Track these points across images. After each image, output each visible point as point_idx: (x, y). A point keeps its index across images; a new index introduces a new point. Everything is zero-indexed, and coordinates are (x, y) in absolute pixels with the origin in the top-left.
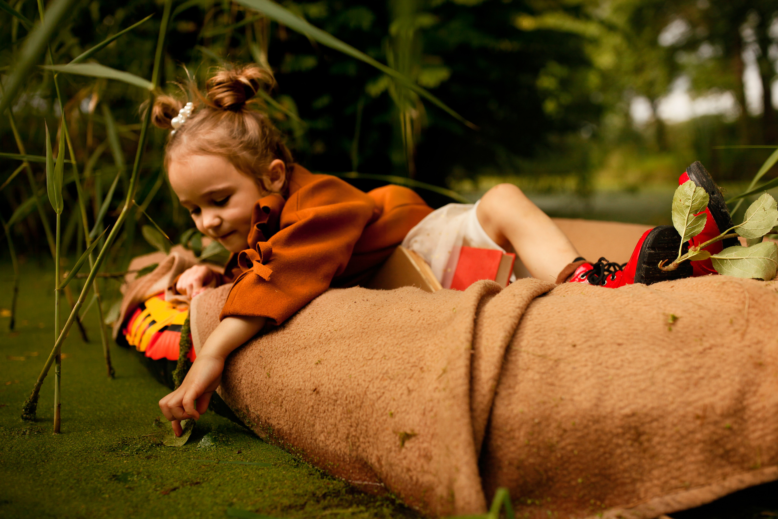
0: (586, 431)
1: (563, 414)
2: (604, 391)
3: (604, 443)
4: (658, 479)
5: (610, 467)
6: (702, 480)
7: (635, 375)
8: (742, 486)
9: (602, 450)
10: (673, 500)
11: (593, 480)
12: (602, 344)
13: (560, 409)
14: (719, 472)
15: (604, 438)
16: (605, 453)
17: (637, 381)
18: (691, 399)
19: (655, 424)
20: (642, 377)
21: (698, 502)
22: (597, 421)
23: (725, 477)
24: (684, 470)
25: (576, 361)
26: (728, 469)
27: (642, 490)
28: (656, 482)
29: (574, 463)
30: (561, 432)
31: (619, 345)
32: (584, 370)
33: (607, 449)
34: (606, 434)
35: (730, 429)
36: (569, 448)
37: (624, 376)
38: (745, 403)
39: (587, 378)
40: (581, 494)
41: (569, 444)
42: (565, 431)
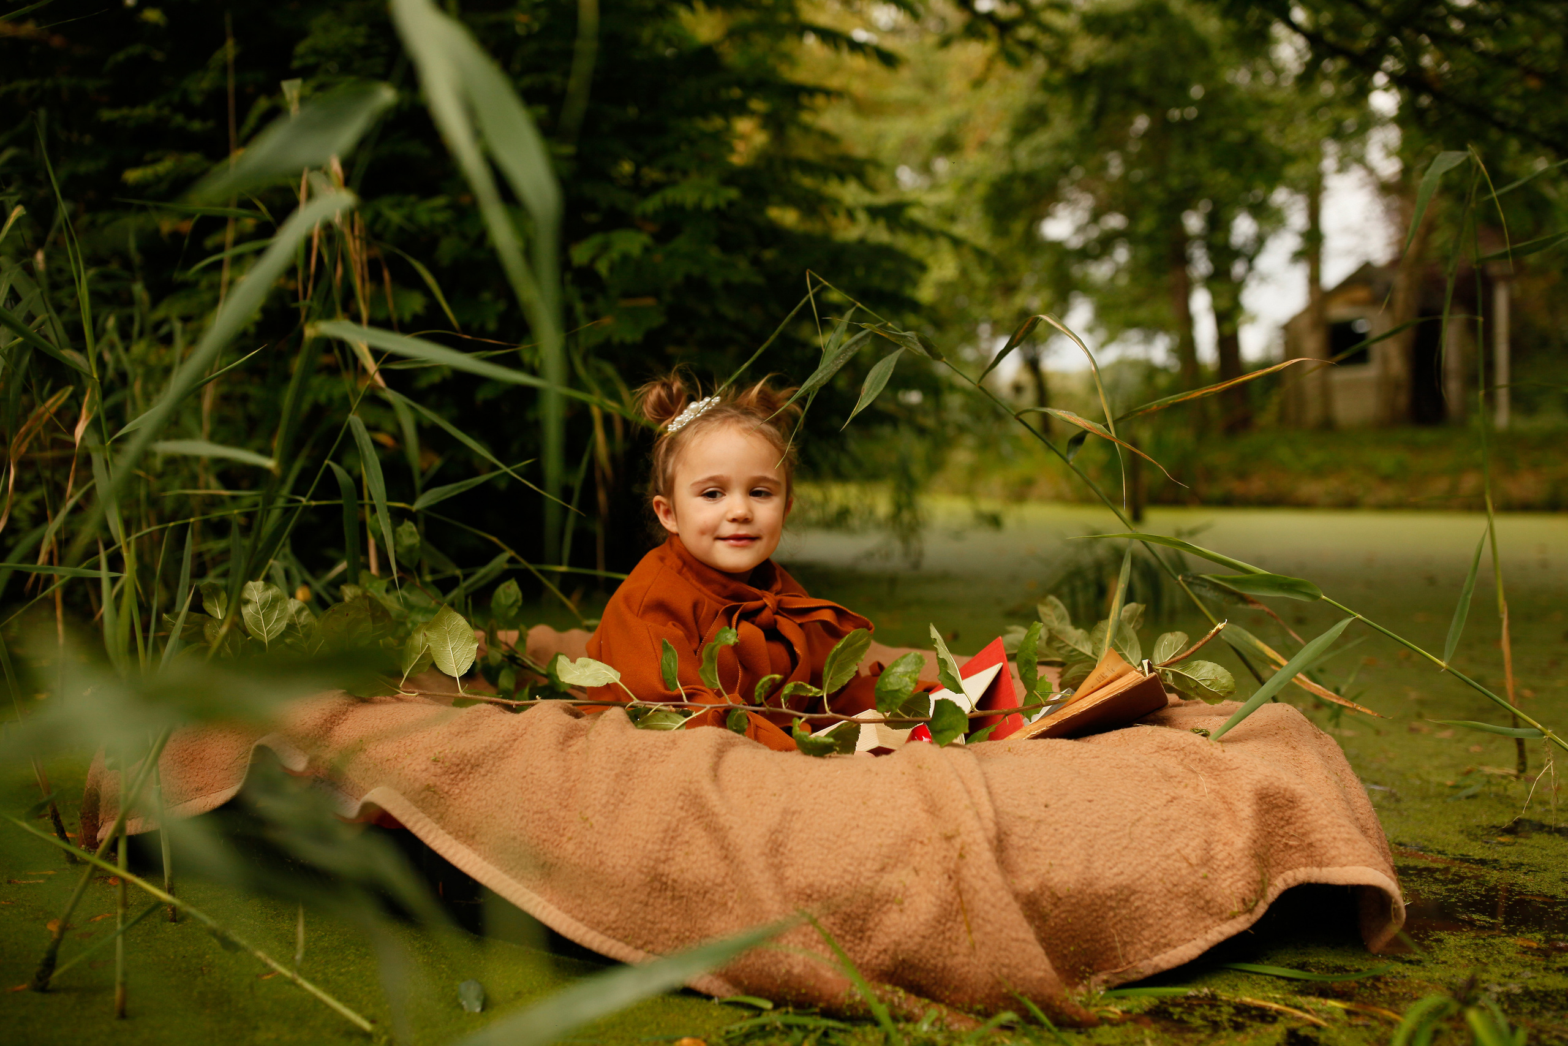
0: (1080, 896)
1: (1056, 880)
2: (1091, 851)
3: (1097, 907)
4: (1148, 940)
5: (1101, 931)
6: (1188, 935)
7: (1114, 832)
8: (1221, 938)
9: (1095, 914)
10: (1162, 959)
11: (1085, 946)
12: (1074, 802)
13: (1052, 875)
14: (1202, 925)
15: (1098, 902)
16: (1097, 917)
17: (1119, 838)
18: (1169, 852)
19: (1143, 880)
20: (1121, 834)
21: (1186, 960)
22: (1090, 885)
23: (1207, 928)
24: (1171, 926)
25: (1056, 822)
26: (1209, 921)
27: (1132, 952)
28: (1146, 943)
29: (1067, 931)
30: (1055, 900)
31: (1090, 801)
32: (1067, 831)
33: (1100, 913)
34: (1099, 897)
35: (1205, 878)
36: (1063, 915)
37: (1105, 835)
38: (1212, 853)
39: (1072, 839)
40: (1072, 962)
41: (1064, 912)
42: (1059, 899)
